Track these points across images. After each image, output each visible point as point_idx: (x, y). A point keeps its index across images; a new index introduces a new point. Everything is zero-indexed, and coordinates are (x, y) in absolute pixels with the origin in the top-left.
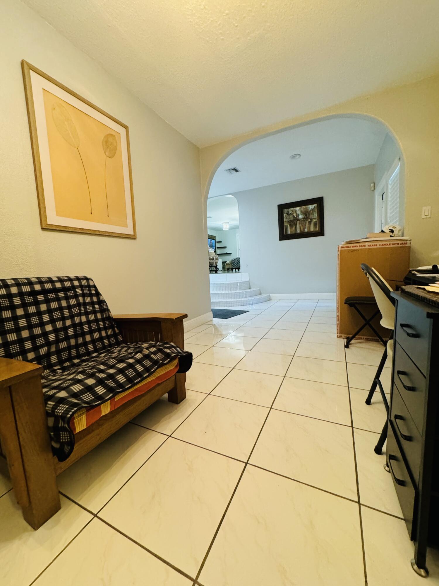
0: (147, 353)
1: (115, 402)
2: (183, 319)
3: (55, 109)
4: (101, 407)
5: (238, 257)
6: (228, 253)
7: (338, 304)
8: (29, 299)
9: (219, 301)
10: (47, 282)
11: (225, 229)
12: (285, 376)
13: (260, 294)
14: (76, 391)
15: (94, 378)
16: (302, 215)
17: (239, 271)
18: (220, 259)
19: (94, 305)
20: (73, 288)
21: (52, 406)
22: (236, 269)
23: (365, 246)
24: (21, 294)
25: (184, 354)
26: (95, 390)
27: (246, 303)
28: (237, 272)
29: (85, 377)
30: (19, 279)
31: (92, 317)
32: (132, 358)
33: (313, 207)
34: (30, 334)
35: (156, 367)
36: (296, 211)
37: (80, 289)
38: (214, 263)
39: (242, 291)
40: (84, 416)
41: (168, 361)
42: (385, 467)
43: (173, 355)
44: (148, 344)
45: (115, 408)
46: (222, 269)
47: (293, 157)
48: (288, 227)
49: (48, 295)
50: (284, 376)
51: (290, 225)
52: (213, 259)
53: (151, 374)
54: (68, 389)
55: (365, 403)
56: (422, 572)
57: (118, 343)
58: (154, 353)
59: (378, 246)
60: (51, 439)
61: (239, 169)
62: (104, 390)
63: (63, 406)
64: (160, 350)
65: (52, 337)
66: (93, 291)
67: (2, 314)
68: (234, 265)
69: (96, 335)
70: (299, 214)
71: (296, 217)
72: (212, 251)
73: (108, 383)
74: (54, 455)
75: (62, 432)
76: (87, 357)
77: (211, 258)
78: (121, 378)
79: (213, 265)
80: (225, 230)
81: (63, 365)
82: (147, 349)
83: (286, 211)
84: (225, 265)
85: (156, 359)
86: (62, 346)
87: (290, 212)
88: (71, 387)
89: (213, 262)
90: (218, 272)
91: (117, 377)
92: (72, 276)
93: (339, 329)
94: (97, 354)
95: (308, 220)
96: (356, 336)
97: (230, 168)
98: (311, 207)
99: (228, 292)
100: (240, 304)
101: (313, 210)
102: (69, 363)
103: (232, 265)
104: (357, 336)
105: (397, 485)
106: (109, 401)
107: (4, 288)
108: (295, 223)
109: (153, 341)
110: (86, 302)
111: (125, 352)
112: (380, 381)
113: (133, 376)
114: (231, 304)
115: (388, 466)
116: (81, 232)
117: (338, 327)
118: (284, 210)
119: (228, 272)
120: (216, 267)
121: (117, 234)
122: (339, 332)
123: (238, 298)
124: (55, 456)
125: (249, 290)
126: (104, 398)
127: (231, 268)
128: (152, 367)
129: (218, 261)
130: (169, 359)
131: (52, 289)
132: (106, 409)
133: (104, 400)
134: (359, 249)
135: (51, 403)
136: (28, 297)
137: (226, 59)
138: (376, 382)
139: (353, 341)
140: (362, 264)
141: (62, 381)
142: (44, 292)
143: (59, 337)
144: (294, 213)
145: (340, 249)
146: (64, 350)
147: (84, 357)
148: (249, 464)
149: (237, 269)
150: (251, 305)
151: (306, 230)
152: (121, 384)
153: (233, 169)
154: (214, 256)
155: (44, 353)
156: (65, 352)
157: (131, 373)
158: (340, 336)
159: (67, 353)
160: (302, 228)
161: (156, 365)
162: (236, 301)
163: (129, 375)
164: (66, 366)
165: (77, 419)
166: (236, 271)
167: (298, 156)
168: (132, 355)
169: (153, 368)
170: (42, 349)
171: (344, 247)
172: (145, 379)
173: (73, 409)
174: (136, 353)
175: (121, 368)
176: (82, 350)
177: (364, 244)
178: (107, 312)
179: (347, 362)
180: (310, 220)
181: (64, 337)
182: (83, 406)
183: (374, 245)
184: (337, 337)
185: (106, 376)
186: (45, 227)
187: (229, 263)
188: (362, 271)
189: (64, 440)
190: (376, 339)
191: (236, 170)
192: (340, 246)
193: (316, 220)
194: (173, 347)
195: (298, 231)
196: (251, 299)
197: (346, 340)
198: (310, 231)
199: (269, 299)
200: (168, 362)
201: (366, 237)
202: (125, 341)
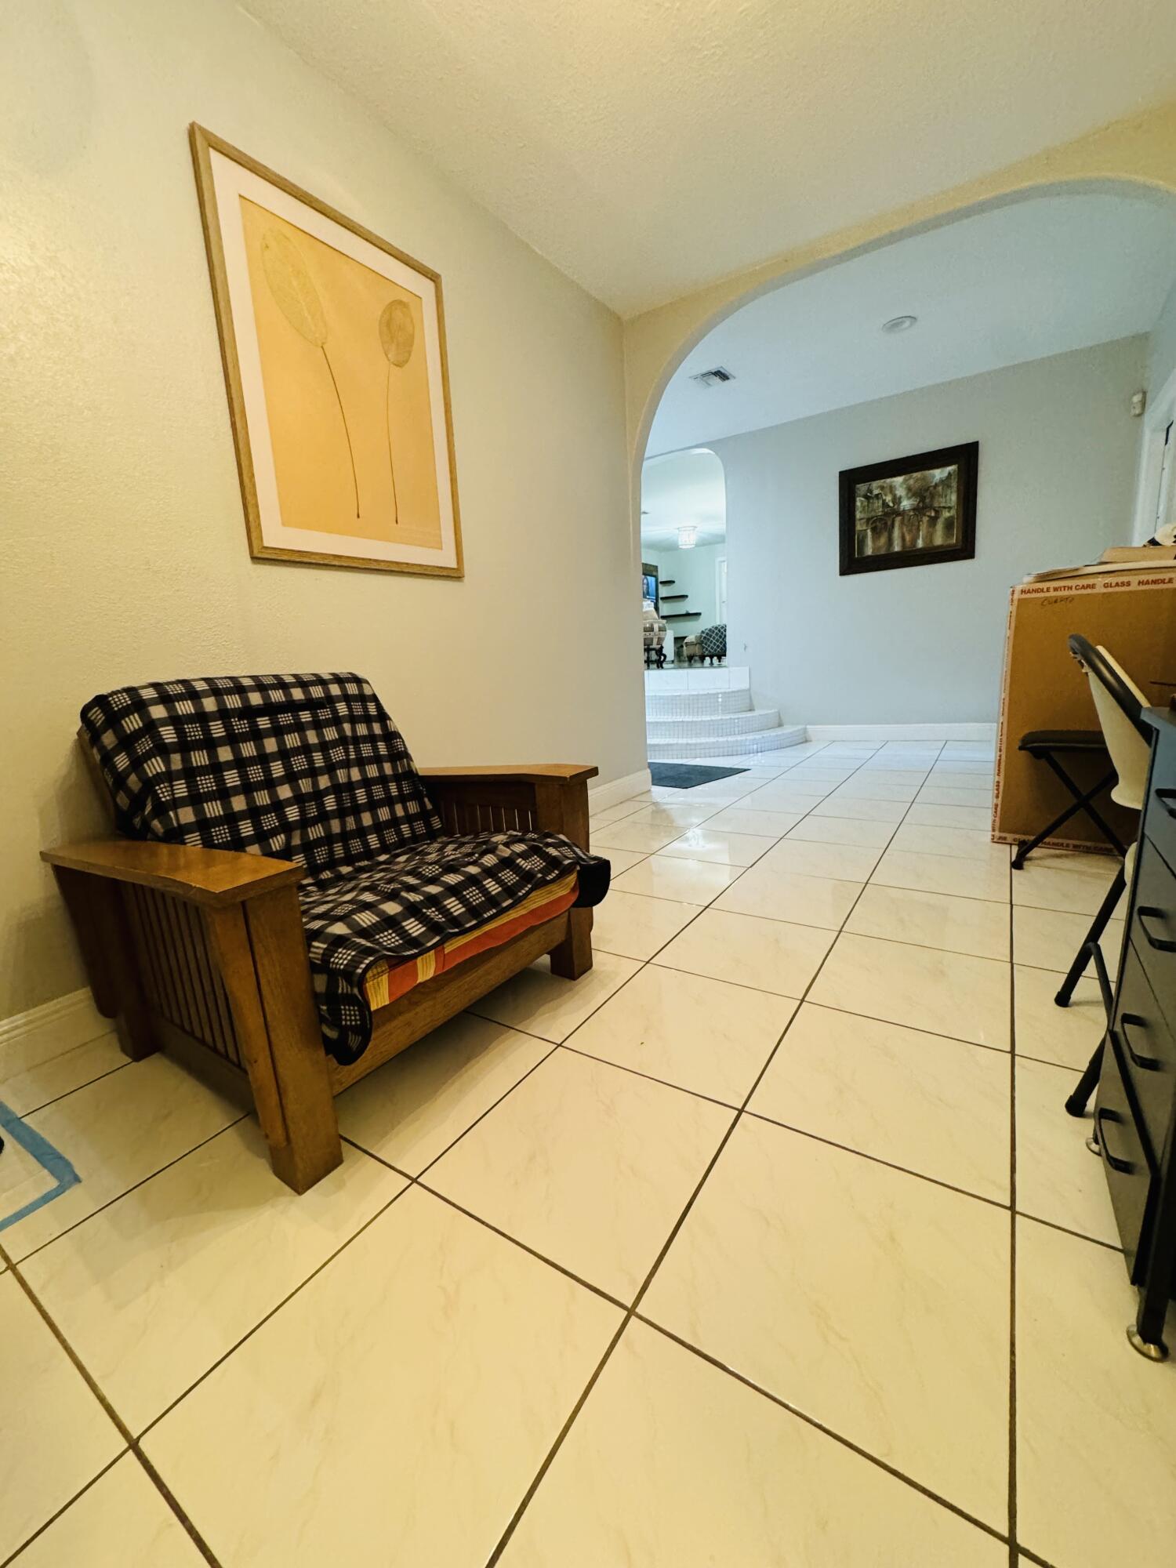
0: (507, 855)
1: (444, 955)
2: (588, 781)
3: (267, 247)
4: (416, 963)
5: (718, 623)
6: (691, 612)
7: (1000, 751)
8: (241, 726)
9: (666, 742)
10: (274, 687)
11: (686, 545)
12: (840, 931)
13: (780, 725)
14: (365, 926)
15: (397, 900)
16: (909, 498)
17: (720, 662)
18: (669, 629)
19: (377, 742)
20: (330, 700)
21: (321, 951)
22: (711, 657)
23: (1093, 586)
24: (224, 714)
25: (592, 863)
26: (403, 927)
27: (739, 748)
28: (715, 665)
29: (379, 898)
30: (216, 678)
31: (372, 771)
32: (474, 863)
33: (946, 474)
34: (247, 804)
35: (530, 886)
36: (892, 489)
37: (344, 703)
38: (655, 641)
39: (728, 717)
40: (385, 978)
41: (554, 875)
42: (1091, 1144)
43: (567, 862)
44: (506, 836)
45: (443, 968)
46: (673, 659)
47: (895, 325)
48: (867, 534)
49: (279, 716)
50: (839, 929)
51: (874, 530)
52: (653, 631)
53: (518, 902)
54: (348, 920)
55: (1054, 1002)
56: (1152, 1350)
57: (432, 835)
58: (524, 855)
59: (1134, 587)
60: (322, 1019)
61: (733, 374)
62: (420, 928)
63: (344, 951)
64: (534, 850)
65: (292, 813)
66: (372, 709)
67: (191, 758)
68: (709, 646)
69: (384, 814)
70: (900, 498)
71: (891, 504)
72: (648, 609)
73: (428, 913)
74: (327, 1053)
75: (345, 1006)
76: (366, 863)
77: (648, 626)
78: (454, 906)
79: (651, 647)
80: (684, 547)
81: (318, 877)
82: (507, 845)
83: (862, 488)
84: (682, 646)
85: (527, 869)
86: (315, 835)
87: (876, 492)
88: (354, 916)
89: (652, 639)
90: (664, 665)
91: (446, 903)
92: (325, 672)
93: (997, 819)
94: (388, 856)
95: (928, 514)
96: (1045, 838)
97: (705, 370)
98: (938, 474)
99: (690, 720)
100: (723, 752)
101: (945, 483)
102: (332, 873)
103: (704, 647)
104: (1047, 840)
105: (1111, 1169)
106: (432, 952)
107: (190, 700)
108: (889, 523)
109: (515, 830)
110: (359, 734)
111: (454, 852)
112: (1098, 948)
113: (480, 902)
114: (698, 751)
115: (1096, 1142)
116: (337, 563)
117: (996, 812)
118: (858, 486)
119: (690, 666)
120: (660, 652)
121: (419, 568)
122: (997, 828)
123: (718, 736)
124: (330, 1056)
125: (749, 714)
126: (423, 945)
127: (700, 654)
128: (520, 885)
129: (666, 634)
130: (557, 872)
131: (286, 703)
132: (426, 969)
133: (424, 947)
134: (1075, 595)
135: (319, 946)
136: (239, 720)
137: (706, 53)
138: (1090, 950)
139: (1035, 853)
140: (1072, 637)
141: (331, 905)
142: (269, 709)
143: (307, 814)
144: (886, 495)
145: (1016, 596)
146: (318, 842)
147: (360, 861)
148: (747, 1112)
149: (715, 658)
150: (751, 755)
151: (920, 544)
152: (455, 918)
153: (713, 371)
154: (655, 622)
155: (280, 847)
156: (320, 847)
157: (474, 895)
158: (1000, 838)
159: (325, 850)
160: (908, 538)
161: (529, 883)
162: (714, 743)
163: (471, 900)
164: (325, 879)
165: (371, 983)
166: (712, 663)
167: (907, 323)
168: (474, 858)
169: (523, 889)
170: (275, 838)
171: (1029, 592)
172: (505, 912)
173: (366, 959)
174: (483, 854)
175: (453, 883)
176: (356, 845)
177: (1090, 581)
178: (405, 760)
179: (1013, 903)
180: (933, 514)
181: (316, 813)
182: (385, 954)
183: (1123, 584)
184: (993, 839)
185: (422, 898)
186: (259, 555)
187: (694, 640)
188: (1073, 655)
189: (348, 1023)
190: (1106, 849)
191: (722, 375)
192: (1019, 588)
193: (953, 512)
194: (564, 844)
195: (897, 548)
196: (755, 739)
197: (1015, 849)
198: (930, 546)
199: (804, 740)
200: (554, 877)
201: (1098, 561)
202: (447, 831)
